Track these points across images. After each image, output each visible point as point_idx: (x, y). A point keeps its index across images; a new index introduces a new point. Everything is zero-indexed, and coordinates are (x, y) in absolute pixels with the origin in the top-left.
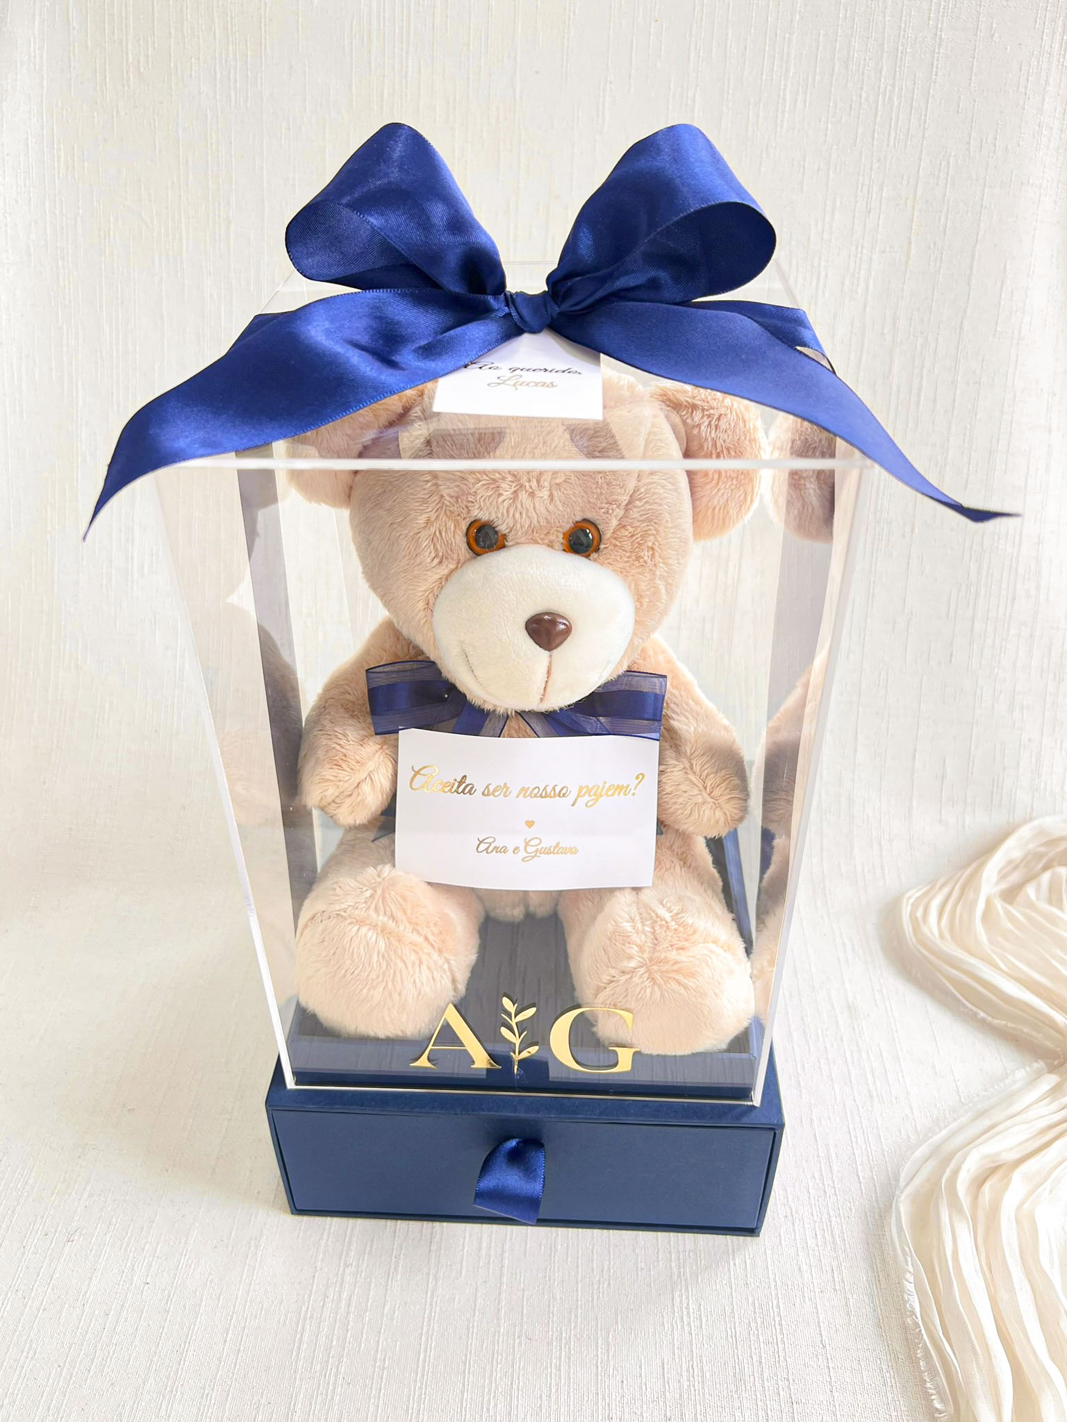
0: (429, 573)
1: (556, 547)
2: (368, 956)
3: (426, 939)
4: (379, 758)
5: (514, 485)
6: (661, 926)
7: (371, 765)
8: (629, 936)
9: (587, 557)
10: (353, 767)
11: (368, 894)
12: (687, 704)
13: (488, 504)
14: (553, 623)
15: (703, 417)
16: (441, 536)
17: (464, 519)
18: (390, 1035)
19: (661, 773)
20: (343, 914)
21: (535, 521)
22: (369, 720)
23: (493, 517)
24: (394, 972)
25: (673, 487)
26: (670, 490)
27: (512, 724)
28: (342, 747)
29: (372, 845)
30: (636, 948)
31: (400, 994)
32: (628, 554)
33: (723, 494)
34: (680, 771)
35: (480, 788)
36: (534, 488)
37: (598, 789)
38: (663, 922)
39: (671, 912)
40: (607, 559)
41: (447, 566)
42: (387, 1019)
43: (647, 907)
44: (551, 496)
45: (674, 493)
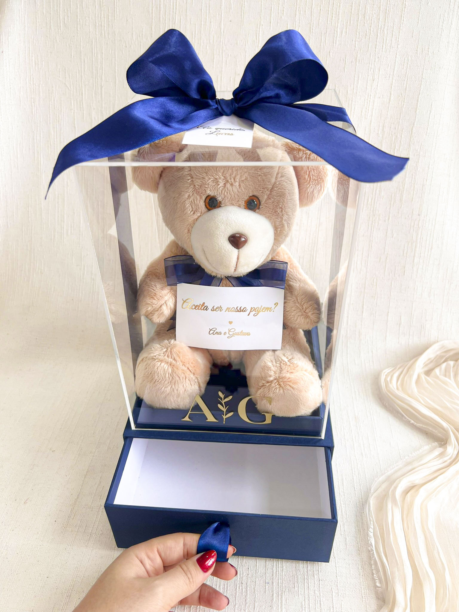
0: (190, 217)
1: (242, 207)
2: (164, 374)
3: (188, 368)
4: (169, 295)
5: (224, 181)
6: (284, 364)
7: (166, 298)
8: (270, 368)
9: (255, 211)
10: (158, 298)
11: (165, 350)
12: (296, 275)
13: (213, 189)
14: (240, 237)
15: (303, 154)
16: (194, 202)
17: (204, 195)
18: (174, 408)
19: (285, 303)
20: (154, 357)
21: (233, 196)
22: (165, 280)
23: (216, 194)
24: (175, 381)
25: (290, 183)
26: (289, 184)
27: (224, 282)
28: (154, 290)
29: (167, 332)
30: (273, 372)
31: (177, 390)
32: (271, 210)
33: (312, 187)
34: (293, 302)
35: (210, 308)
36: (232, 182)
37: (258, 309)
38: (285, 362)
39: (288, 359)
40: (263, 212)
41: (197, 215)
42: (172, 400)
43: (278, 356)
44: (240, 185)
45: (291, 185)
